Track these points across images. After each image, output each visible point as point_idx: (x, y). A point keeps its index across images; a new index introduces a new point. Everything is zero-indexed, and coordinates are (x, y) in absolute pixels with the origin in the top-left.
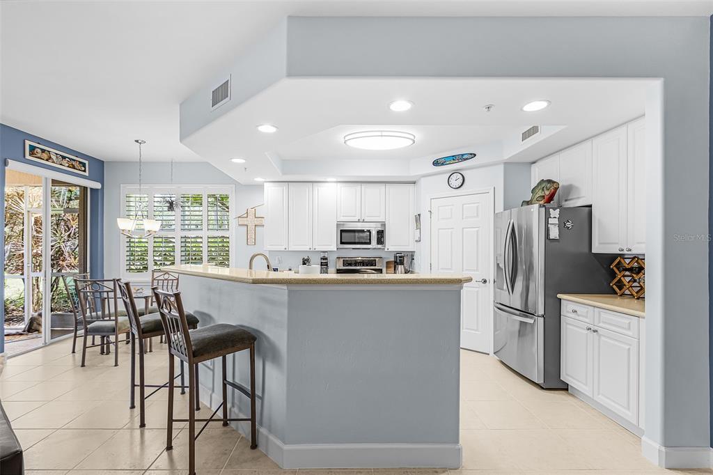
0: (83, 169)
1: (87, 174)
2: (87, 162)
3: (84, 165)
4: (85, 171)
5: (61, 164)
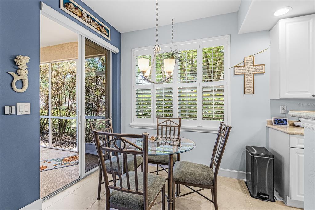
0: (107, 34)
1: (109, 39)
2: (110, 30)
4: (108, 36)
5: (91, 25)
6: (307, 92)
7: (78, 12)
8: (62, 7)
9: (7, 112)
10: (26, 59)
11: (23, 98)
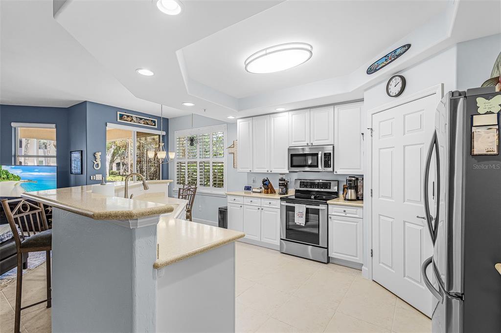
0: (154, 124)
1: (156, 127)
2: (156, 120)
3: (154, 122)
4: (155, 125)
5: (139, 123)
6: (248, 168)
7: (129, 119)
8: (119, 120)
9: (92, 179)
10: (100, 153)
11: (99, 172)
